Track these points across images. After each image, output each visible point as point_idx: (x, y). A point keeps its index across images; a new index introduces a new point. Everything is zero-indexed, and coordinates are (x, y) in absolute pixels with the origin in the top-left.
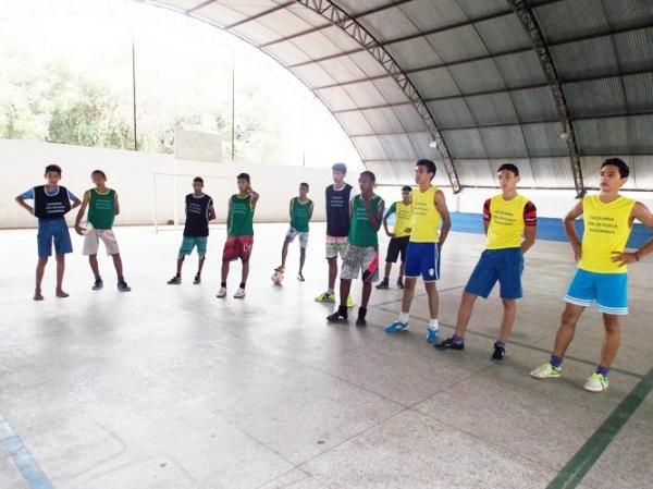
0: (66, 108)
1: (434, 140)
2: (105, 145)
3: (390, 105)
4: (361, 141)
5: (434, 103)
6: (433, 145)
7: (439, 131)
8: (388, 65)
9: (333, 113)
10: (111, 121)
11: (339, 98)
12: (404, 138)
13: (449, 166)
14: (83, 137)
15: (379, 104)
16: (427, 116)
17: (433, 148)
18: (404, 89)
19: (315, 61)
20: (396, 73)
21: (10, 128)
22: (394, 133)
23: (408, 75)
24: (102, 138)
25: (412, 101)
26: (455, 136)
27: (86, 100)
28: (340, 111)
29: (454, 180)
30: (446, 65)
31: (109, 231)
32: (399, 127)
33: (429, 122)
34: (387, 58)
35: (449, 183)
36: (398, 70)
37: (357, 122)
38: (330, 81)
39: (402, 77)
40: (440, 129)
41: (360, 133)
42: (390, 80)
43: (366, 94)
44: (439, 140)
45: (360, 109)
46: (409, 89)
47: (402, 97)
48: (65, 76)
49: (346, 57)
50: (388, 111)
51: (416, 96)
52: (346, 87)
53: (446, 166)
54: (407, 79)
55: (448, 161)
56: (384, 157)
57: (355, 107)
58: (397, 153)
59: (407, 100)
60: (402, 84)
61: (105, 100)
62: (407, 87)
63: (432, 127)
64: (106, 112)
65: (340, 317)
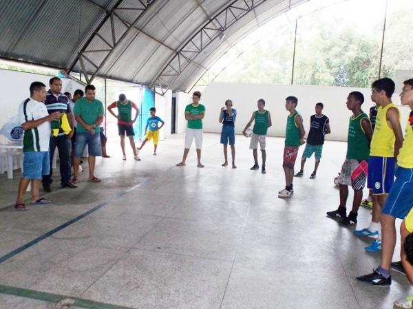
65: (338, 215)
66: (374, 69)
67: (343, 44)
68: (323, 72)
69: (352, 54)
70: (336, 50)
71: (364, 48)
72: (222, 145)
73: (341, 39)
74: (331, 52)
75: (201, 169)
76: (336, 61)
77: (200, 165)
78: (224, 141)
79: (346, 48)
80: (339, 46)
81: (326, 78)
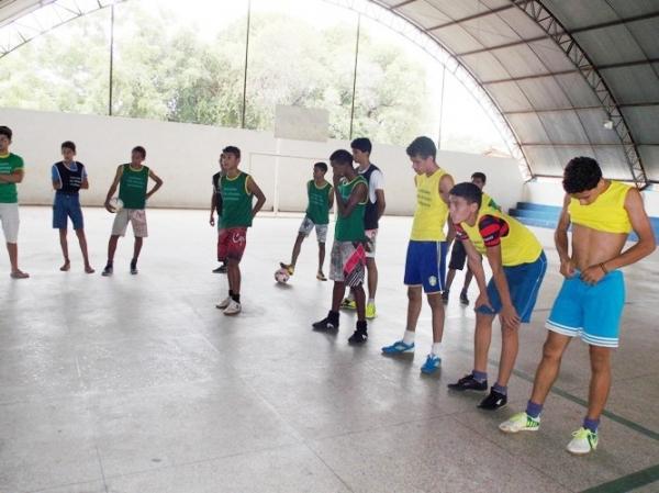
0: (187, 85)
1: (610, 120)
2: (223, 122)
3: (552, 74)
4: (517, 119)
5: (610, 71)
6: (609, 125)
7: (618, 108)
8: (545, 24)
9: (480, 85)
10: (230, 98)
11: (487, 66)
12: (571, 115)
13: (632, 154)
14: (203, 115)
15: (538, 72)
16: (601, 87)
17: (608, 130)
18: (567, 53)
19: (457, 22)
20: (557, 34)
21: (135, 106)
22: (559, 109)
23: (574, 35)
24: (219, 117)
25: (579, 69)
26: (640, 115)
27: (207, 75)
28: (491, 82)
29: (638, 173)
30: (624, 21)
31: (140, 211)
32: (566, 102)
33: (603, 95)
34: (544, 14)
35: (631, 177)
36: (559, 29)
37: (510, 94)
38: (475, 46)
39: (565, 38)
40: (619, 104)
41: (515, 110)
42: (549, 42)
43: (520, 60)
44: (617, 120)
45: (514, 79)
46: (576, 53)
47: (567, 65)
48: (189, 52)
49: (493, 15)
50: (549, 81)
51: (585, 62)
52: (496, 51)
53: (626, 153)
54: (574, 41)
55: (629, 148)
56: (546, 139)
57: (508, 77)
58: (563, 136)
59: (572, 67)
60: (566, 46)
61: (225, 75)
62: (572, 51)
63: (608, 101)
64: (225, 87)
65: (329, 325)
66: (225, 98)
67: (180, 55)
68: (152, 98)
69: (194, 72)
70: (169, 64)
71: (210, 65)
72: (57, 230)
73: (174, 46)
74: (160, 67)
75: (21, 282)
76: (170, 82)
77: (17, 274)
78: (59, 223)
79: (183, 63)
80: (173, 58)
81: (157, 108)
